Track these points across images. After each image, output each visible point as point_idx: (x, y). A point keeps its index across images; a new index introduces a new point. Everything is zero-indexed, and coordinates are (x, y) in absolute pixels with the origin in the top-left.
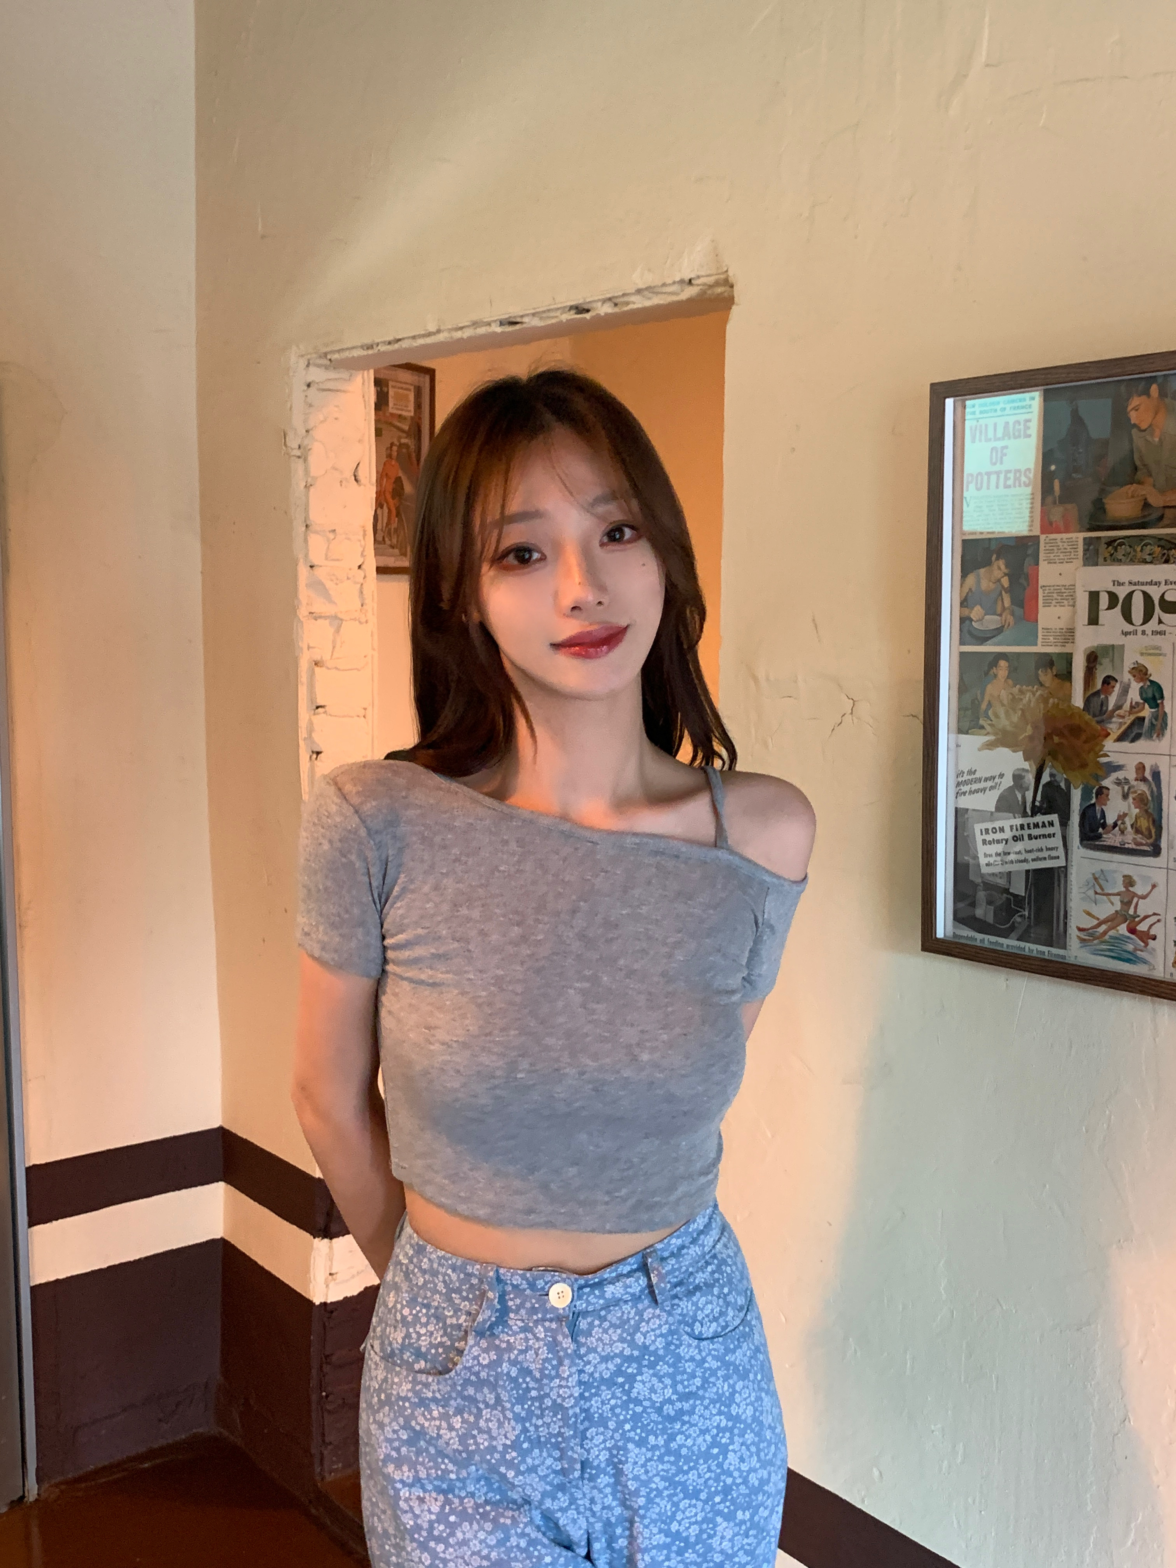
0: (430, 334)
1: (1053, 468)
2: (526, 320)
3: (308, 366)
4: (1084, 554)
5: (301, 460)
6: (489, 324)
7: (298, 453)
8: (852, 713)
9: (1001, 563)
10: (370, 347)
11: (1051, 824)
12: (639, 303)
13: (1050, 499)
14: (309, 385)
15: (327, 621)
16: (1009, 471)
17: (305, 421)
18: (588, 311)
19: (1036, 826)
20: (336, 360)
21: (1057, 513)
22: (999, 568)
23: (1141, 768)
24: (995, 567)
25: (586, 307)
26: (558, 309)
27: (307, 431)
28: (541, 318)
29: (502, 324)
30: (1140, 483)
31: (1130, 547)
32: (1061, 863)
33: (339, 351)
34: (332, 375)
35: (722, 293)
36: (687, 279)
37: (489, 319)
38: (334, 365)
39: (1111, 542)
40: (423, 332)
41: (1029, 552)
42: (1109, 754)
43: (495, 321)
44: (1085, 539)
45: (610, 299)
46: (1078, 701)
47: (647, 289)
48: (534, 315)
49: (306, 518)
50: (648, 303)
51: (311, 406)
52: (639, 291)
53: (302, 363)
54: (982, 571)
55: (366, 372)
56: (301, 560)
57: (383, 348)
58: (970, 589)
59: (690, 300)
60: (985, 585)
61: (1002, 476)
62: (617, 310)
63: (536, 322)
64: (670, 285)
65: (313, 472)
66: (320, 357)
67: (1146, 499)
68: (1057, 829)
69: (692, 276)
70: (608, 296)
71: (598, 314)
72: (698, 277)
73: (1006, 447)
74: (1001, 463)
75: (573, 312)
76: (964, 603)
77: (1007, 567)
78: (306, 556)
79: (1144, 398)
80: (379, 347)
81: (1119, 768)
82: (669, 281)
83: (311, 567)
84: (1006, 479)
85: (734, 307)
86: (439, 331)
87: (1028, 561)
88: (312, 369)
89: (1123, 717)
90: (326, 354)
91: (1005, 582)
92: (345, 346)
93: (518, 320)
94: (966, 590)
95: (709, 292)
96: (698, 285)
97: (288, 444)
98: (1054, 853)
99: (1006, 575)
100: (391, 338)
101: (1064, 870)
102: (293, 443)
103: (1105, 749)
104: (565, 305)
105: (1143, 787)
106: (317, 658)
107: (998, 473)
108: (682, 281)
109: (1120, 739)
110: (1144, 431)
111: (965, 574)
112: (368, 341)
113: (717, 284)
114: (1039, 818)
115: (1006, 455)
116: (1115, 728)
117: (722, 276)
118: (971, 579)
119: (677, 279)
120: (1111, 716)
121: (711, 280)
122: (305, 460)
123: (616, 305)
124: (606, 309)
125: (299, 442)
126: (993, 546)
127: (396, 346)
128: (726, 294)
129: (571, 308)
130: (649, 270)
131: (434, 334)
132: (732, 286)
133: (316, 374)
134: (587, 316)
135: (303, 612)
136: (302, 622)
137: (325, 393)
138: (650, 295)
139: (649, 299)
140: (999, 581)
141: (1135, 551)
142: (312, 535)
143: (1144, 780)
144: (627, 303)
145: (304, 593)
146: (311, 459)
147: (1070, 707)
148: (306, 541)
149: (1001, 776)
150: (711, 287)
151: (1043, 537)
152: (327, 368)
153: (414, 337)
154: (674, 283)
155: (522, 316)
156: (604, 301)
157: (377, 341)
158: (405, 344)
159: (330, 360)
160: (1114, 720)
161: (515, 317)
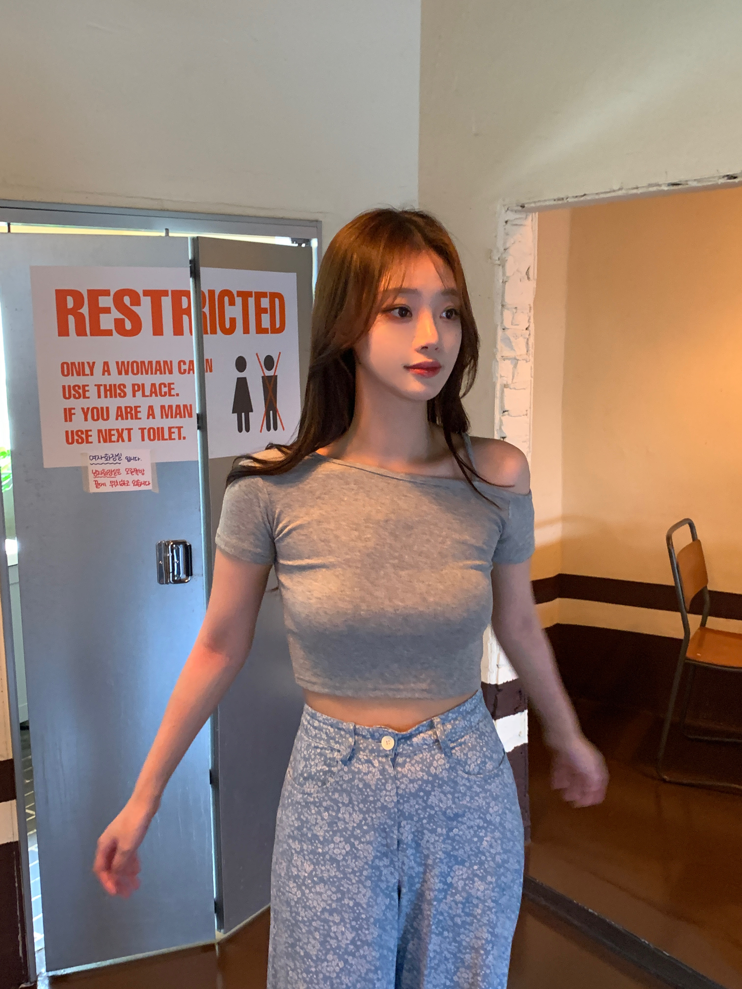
2: (689, 183)
3: (507, 211)
5: (501, 267)
6: (660, 185)
7: (498, 262)
14: (506, 222)
15: (510, 361)
17: (505, 243)
18: (735, 178)
20: (528, 207)
26: (717, 177)
27: (505, 250)
29: (669, 185)
33: (536, 202)
34: (518, 216)
37: (662, 183)
38: (524, 210)
40: (607, 190)
48: (697, 180)
49: (503, 301)
51: (507, 234)
53: (504, 209)
56: (499, 326)
57: (571, 200)
63: (695, 184)
65: (508, 274)
66: (518, 206)
78: (502, 323)
83: (504, 329)
88: (510, 212)
90: (522, 205)
93: (683, 183)
97: (493, 257)
100: (579, 194)
102: (496, 256)
104: (724, 174)
106: (505, 382)
112: (561, 195)
125: (499, 256)
129: (726, 176)
131: (616, 191)
133: (511, 216)
135: (498, 357)
136: (498, 362)
137: (515, 227)
142: (506, 311)
145: (500, 345)
146: (508, 266)
148: (502, 314)
152: (516, 212)
159: (524, 207)
161: (680, 181)
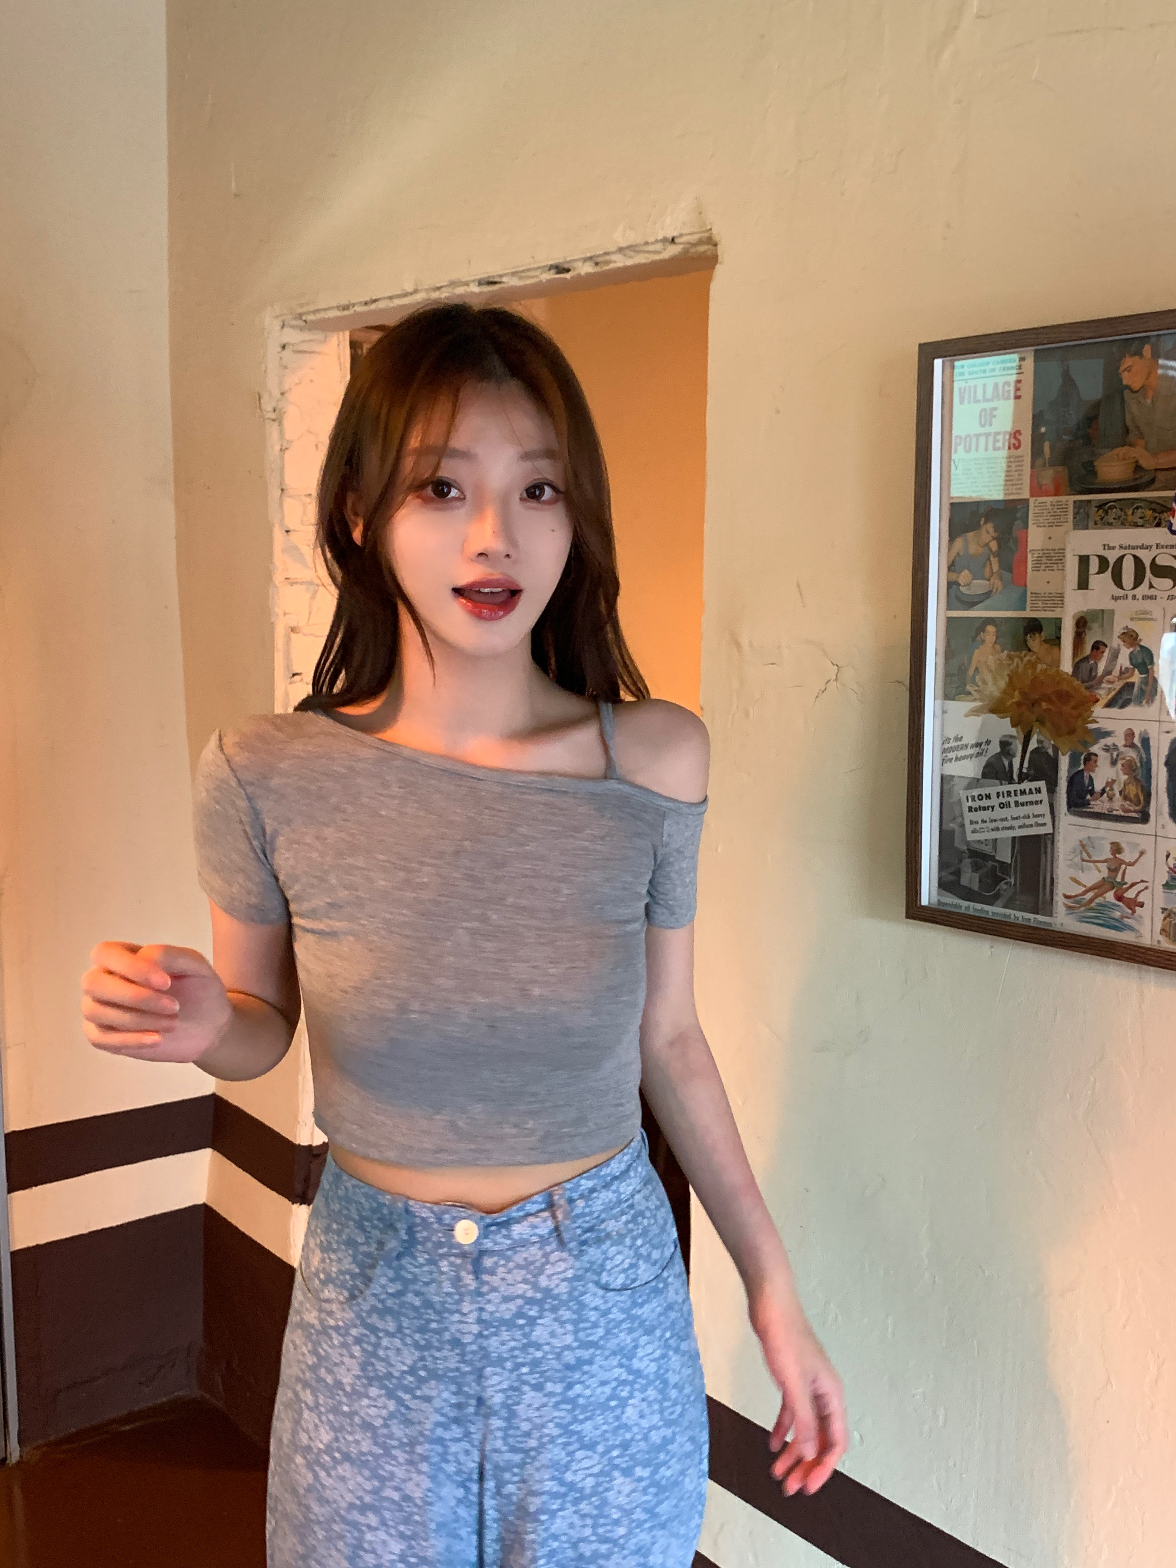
0: (405, 295)
1: (1043, 430)
2: (504, 279)
3: (283, 327)
4: (1074, 518)
5: (276, 424)
6: (467, 284)
7: (273, 416)
8: (836, 679)
9: (990, 527)
10: (345, 308)
11: (1039, 791)
12: (620, 262)
13: (1039, 462)
14: (284, 347)
15: (304, 586)
16: (998, 433)
17: (281, 383)
18: (568, 271)
19: (1023, 792)
20: (312, 321)
21: (1048, 476)
22: (988, 532)
23: (1130, 734)
24: (983, 531)
25: (566, 266)
26: (539, 268)
27: (282, 394)
28: (521, 278)
29: (480, 283)
30: (1131, 445)
31: (1121, 510)
32: (1048, 829)
33: (315, 312)
34: (307, 336)
35: (705, 252)
36: (670, 235)
37: (468, 279)
38: (309, 326)
39: (1101, 506)
40: (399, 292)
41: (1018, 515)
42: (1098, 720)
43: (474, 281)
44: (1075, 502)
45: (590, 258)
46: (1067, 666)
47: (628, 247)
48: (514, 274)
49: (282, 482)
50: (629, 262)
51: (285, 367)
52: (621, 250)
53: (277, 324)
54: (970, 535)
55: (341, 333)
56: (277, 525)
57: (359, 309)
58: (958, 554)
59: (673, 259)
60: (973, 549)
61: (991, 439)
62: (598, 269)
63: (514, 282)
64: (652, 243)
65: (288, 436)
66: (295, 318)
67: (1137, 462)
68: (1044, 795)
69: (675, 234)
70: (589, 255)
71: (579, 275)
72: (681, 235)
73: (995, 409)
74: (991, 425)
75: (553, 271)
76: (951, 567)
77: (996, 529)
78: (282, 520)
79: (1137, 358)
80: (356, 308)
81: (1108, 734)
82: (651, 239)
83: (287, 531)
84: (996, 441)
85: (718, 266)
86: (416, 291)
87: (1018, 524)
88: (286, 329)
89: (1112, 683)
90: (300, 316)
91: (994, 546)
92: (320, 307)
93: (497, 280)
94: (954, 553)
95: (693, 250)
96: (680, 243)
97: (263, 407)
98: (1040, 820)
99: (994, 538)
100: (367, 299)
101: (1051, 838)
102: (268, 406)
103: (1094, 715)
104: (545, 264)
105: (1131, 754)
106: (293, 624)
107: (987, 435)
108: (664, 240)
109: (1109, 705)
110: (1136, 392)
111: (952, 538)
112: (344, 302)
113: (700, 242)
114: (1026, 785)
115: (995, 416)
116: (1104, 693)
117: (707, 235)
118: (959, 543)
119: (660, 237)
120: (1101, 682)
121: (694, 238)
122: (280, 424)
123: (597, 264)
124: (587, 269)
125: (274, 404)
126: (982, 510)
127: (373, 307)
128: (709, 253)
129: (551, 267)
130: (631, 228)
131: (411, 294)
132: (716, 245)
133: (291, 336)
134: (568, 276)
135: (278, 578)
136: (276, 587)
137: (299, 355)
138: (632, 254)
139: (631, 257)
140: (987, 545)
141: (1126, 514)
142: (286, 499)
143: (1133, 746)
144: (608, 262)
145: (279, 558)
146: (287, 423)
147: (1058, 672)
148: (281, 505)
149: (988, 742)
150: (694, 245)
151: (1032, 500)
152: (301, 329)
153: (391, 298)
154: (657, 241)
155: (501, 276)
156: (585, 260)
157: (352, 302)
158: (381, 305)
159: (305, 321)
160: (1103, 685)
161: (493, 277)
